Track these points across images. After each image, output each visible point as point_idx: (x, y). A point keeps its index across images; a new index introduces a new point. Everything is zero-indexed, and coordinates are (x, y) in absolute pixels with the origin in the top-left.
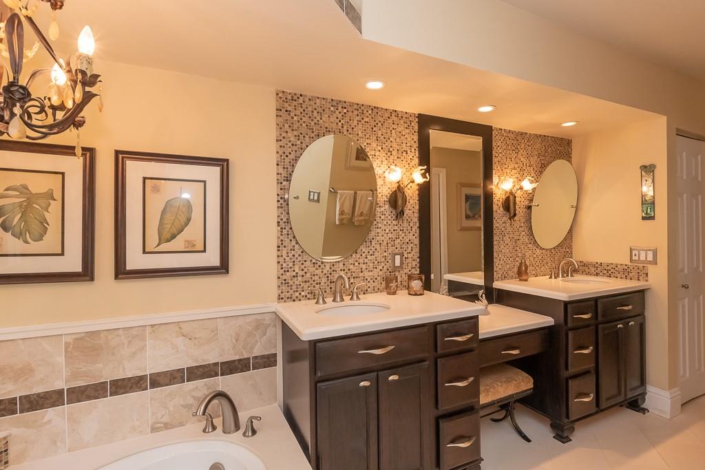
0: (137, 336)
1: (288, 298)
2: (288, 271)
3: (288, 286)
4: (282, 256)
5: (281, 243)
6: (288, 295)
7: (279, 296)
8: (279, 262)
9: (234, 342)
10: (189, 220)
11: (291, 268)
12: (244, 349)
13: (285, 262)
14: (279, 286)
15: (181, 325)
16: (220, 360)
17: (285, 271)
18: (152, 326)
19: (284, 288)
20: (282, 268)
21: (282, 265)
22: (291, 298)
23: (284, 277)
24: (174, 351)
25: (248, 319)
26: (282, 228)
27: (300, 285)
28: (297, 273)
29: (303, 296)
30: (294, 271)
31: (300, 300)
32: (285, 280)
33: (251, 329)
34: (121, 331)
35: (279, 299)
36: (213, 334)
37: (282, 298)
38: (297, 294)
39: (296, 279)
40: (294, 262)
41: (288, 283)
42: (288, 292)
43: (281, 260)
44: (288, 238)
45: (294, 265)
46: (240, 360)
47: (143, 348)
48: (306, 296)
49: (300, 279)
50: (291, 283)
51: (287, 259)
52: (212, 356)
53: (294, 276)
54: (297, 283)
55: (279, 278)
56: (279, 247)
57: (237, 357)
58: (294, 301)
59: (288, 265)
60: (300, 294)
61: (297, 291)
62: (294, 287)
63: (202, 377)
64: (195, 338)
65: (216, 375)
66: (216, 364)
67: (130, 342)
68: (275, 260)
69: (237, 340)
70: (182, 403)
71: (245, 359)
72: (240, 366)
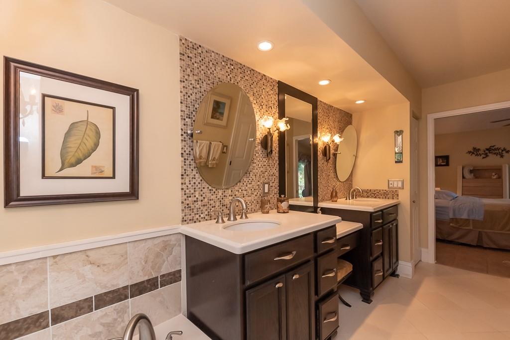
0: (34, 270)
1: (190, 220)
2: (190, 197)
3: (190, 210)
4: (185, 183)
5: (184, 172)
6: (190, 217)
7: (183, 218)
8: (182, 189)
9: (144, 263)
10: (97, 145)
11: (192, 194)
12: (153, 270)
13: (188, 189)
14: (183, 210)
15: (89, 253)
16: (130, 283)
17: (188, 197)
18: (55, 257)
19: (187, 211)
20: (185, 194)
21: (185, 191)
22: (193, 220)
23: (187, 202)
24: (81, 280)
25: (157, 241)
26: (185, 159)
27: (200, 208)
28: (197, 199)
29: (202, 218)
30: (195, 196)
31: (200, 221)
32: (188, 204)
33: (158, 250)
34: (13, 267)
35: (183, 221)
36: (122, 259)
37: (186, 221)
38: (197, 216)
39: (196, 203)
40: (195, 188)
41: (190, 207)
42: (190, 215)
43: (184, 186)
44: (190, 168)
45: (195, 191)
46: (148, 281)
47: (43, 282)
48: (204, 218)
49: (199, 203)
50: (192, 206)
51: (190, 186)
52: (122, 281)
53: (195, 201)
54: (197, 206)
55: (183, 203)
56: (182, 175)
57: (146, 278)
58: (195, 222)
59: (190, 191)
60: (200, 216)
61: (197, 214)
62: (195, 211)
63: (112, 302)
64: (104, 265)
65: (126, 298)
66: (125, 288)
67: (25, 278)
68: (180, 186)
69: (146, 262)
70: (90, 333)
71: (153, 279)
72: (149, 286)
